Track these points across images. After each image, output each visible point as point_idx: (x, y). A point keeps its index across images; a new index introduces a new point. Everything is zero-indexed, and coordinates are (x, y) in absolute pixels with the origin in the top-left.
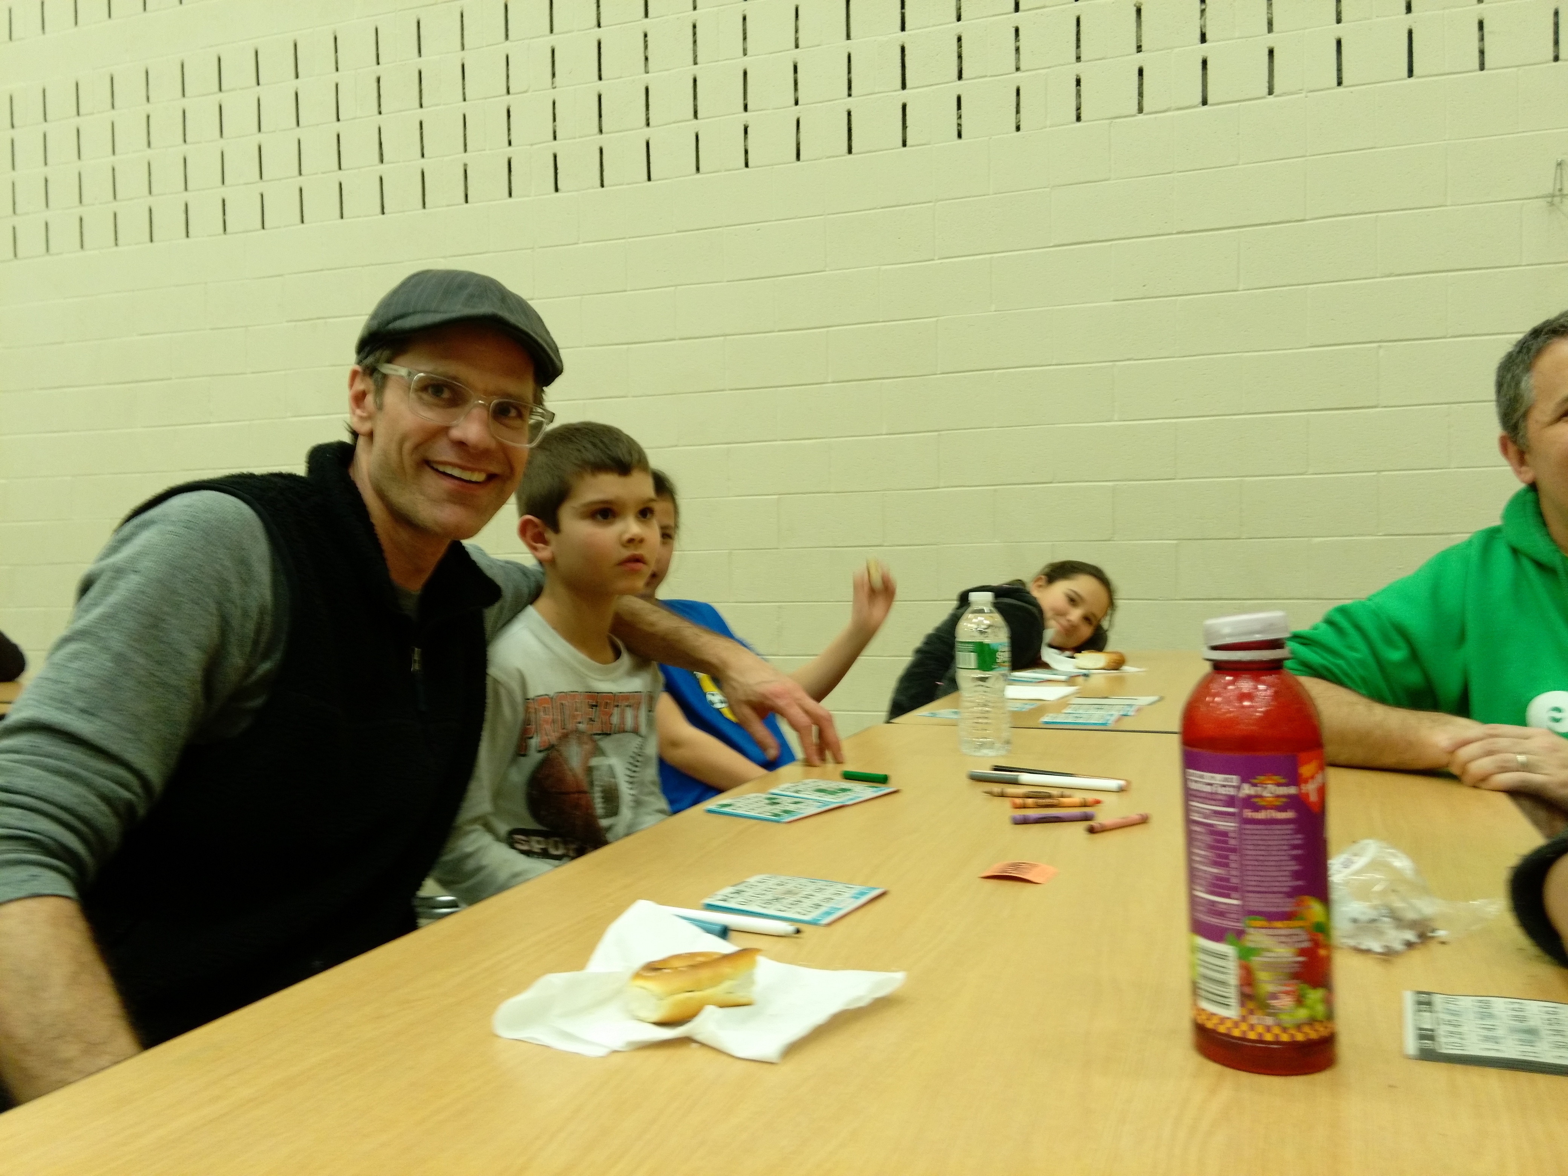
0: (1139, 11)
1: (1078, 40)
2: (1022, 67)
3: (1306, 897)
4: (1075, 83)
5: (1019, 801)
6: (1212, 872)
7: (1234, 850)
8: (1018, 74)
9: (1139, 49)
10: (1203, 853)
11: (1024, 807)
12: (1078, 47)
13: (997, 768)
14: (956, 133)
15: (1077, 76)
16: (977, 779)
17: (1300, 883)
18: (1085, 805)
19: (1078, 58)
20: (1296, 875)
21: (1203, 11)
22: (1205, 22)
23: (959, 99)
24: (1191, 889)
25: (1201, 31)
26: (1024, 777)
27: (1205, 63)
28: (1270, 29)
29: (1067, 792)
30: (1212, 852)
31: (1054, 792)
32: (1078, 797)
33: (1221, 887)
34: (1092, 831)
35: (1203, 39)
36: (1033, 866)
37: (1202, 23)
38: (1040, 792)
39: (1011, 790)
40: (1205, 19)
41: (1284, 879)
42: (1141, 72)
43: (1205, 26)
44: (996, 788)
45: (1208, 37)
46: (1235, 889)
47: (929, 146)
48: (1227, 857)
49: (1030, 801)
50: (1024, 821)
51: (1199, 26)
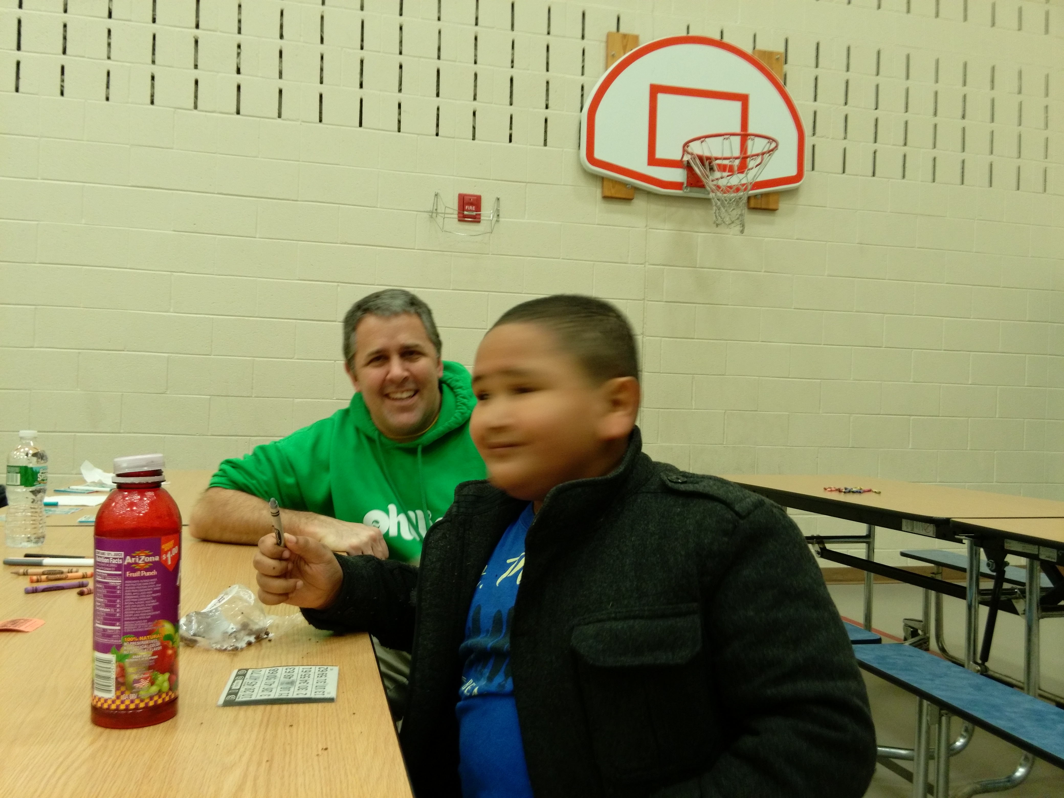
0: (196, 42)
1: (154, 49)
2: (112, 57)
3: (160, 621)
4: (150, 78)
5: (35, 578)
6: (106, 611)
7: (119, 597)
8: (109, 62)
9: (196, 67)
10: (102, 600)
11: (38, 581)
12: (154, 54)
13: (27, 556)
14: (59, 92)
15: (152, 73)
16: (9, 563)
17: (157, 613)
18: (84, 577)
19: (153, 62)
20: (155, 608)
21: (239, 54)
22: (240, 60)
23: (63, 68)
24: (94, 623)
25: (237, 66)
26: (46, 561)
27: (239, 87)
28: (281, 76)
29: (74, 569)
30: (106, 599)
31: (65, 570)
32: (81, 572)
33: (110, 620)
34: (81, 594)
35: (238, 71)
36: (26, 621)
37: (238, 61)
38: (56, 570)
39: (32, 570)
40: (240, 59)
41: (150, 611)
42: (197, 82)
43: (240, 63)
44: (21, 570)
45: (241, 71)
46: (118, 620)
47: (37, 96)
48: (115, 601)
49: (44, 577)
50: (35, 591)
51: (236, 62)
